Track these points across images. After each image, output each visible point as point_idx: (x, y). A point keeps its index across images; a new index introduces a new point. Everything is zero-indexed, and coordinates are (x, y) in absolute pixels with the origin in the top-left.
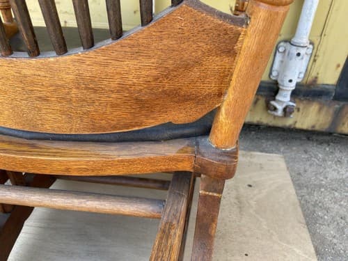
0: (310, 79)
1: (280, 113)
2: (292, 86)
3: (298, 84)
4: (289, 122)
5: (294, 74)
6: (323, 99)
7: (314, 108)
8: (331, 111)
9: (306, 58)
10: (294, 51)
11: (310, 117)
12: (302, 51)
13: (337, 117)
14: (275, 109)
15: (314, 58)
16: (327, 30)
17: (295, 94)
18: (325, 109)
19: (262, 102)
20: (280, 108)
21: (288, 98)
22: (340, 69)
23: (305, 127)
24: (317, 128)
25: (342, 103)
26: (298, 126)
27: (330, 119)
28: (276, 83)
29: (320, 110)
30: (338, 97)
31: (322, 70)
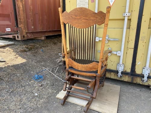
0: (125, 71)
3: (122, 71)
4: (121, 79)
5: (121, 69)
6: (128, 75)
7: (127, 77)
8: (131, 78)
9: (123, 67)
11: (126, 79)
12: (121, 65)
14: (118, 76)
15: (125, 67)
16: (126, 62)
17: (122, 73)
19: (116, 74)
21: (120, 74)
22: (130, 69)
24: (129, 81)
26: (125, 80)
27: (131, 79)
28: (118, 71)
29: (128, 77)
30: (132, 75)
31: (127, 69)
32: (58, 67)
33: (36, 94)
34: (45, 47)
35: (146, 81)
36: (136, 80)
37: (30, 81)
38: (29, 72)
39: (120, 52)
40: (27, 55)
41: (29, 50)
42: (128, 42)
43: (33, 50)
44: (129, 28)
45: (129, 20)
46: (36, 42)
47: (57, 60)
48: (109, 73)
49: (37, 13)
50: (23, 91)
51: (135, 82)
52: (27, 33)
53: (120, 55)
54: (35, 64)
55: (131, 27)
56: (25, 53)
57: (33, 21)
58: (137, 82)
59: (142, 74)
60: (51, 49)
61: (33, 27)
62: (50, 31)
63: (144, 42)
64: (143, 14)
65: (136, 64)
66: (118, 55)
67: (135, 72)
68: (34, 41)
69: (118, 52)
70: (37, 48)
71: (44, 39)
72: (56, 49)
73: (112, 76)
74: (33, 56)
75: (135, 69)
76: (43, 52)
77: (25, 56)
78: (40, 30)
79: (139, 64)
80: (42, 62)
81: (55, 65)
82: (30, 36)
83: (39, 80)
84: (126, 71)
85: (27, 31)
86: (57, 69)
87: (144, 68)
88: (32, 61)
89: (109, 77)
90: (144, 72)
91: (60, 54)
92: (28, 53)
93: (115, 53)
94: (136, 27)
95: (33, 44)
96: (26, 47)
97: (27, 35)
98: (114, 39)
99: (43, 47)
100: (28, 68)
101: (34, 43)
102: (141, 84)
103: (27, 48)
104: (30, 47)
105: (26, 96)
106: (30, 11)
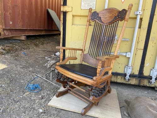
0: (132, 73)
1: (127, 80)
2: (129, 74)
4: (129, 83)
5: (129, 72)
6: (136, 78)
7: (134, 79)
8: (138, 80)
10: (129, 67)
11: (134, 82)
12: (130, 68)
13: (140, 81)
15: (133, 69)
16: (135, 64)
17: (130, 76)
18: (137, 80)
19: (123, 78)
20: (127, 79)
22: (138, 71)
23: (133, 84)
24: (136, 84)
25: (140, 79)
26: (132, 84)
27: (138, 82)
28: (126, 74)
29: (136, 80)
30: (139, 77)
31: (135, 71)
32: (51, 73)
33: (41, 111)
34: (26, 48)
35: (154, 83)
36: (143, 83)
37: (24, 93)
38: (18, 81)
39: (130, 53)
40: (6, 59)
41: (8, 53)
42: (138, 43)
43: (12, 52)
44: (140, 28)
45: (141, 19)
46: (14, 42)
47: (45, 65)
48: (116, 76)
49: (17, 6)
50: (20, 108)
51: (142, 84)
52: (4, 30)
53: (129, 57)
54: (22, 70)
55: (142, 26)
56: (3, 56)
57: (11, 14)
58: (144, 85)
59: (149, 76)
60: (34, 52)
61: (11, 23)
62: (30, 30)
63: (154, 42)
64: (155, 14)
65: (145, 65)
66: (127, 56)
67: (143, 74)
68: (11, 41)
69: (128, 53)
70: (16, 50)
71: (24, 39)
72: (40, 52)
73: (119, 80)
74: (14, 60)
75: (143, 71)
76: (26, 55)
77: (4, 60)
78: (20, 27)
79: (147, 65)
80: (29, 68)
81: (47, 71)
82: (7, 34)
83: (36, 91)
84: (134, 73)
85: (4, 27)
86: (51, 75)
87: (152, 70)
88: (16, 66)
89: (115, 81)
90: (151, 73)
91: (47, 57)
92: (6, 56)
93: (124, 54)
94: (147, 27)
95: (10, 45)
96: (2, 48)
97: (4, 33)
98: (125, 39)
99: (23, 49)
100: (14, 75)
101: (11, 43)
102: (148, 86)
103: (4, 50)
104: (7, 48)
105: (28, 115)
106: (9, 1)
